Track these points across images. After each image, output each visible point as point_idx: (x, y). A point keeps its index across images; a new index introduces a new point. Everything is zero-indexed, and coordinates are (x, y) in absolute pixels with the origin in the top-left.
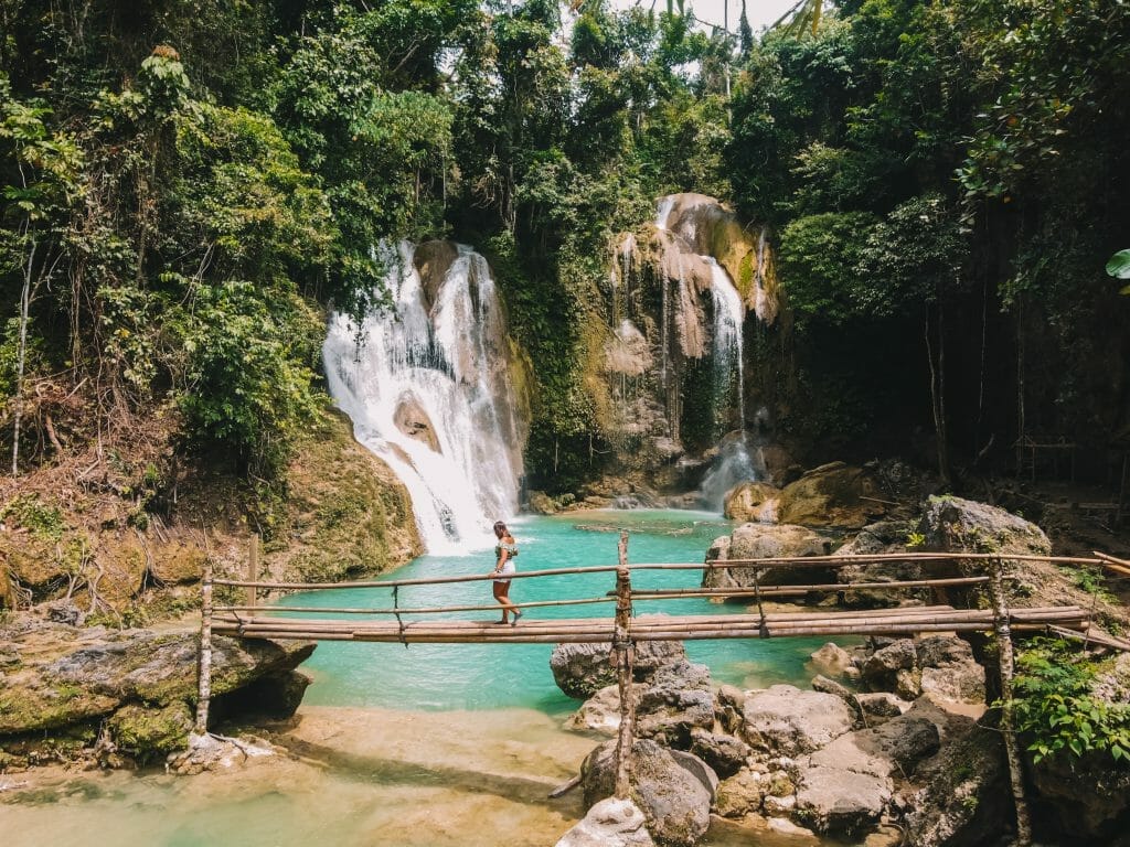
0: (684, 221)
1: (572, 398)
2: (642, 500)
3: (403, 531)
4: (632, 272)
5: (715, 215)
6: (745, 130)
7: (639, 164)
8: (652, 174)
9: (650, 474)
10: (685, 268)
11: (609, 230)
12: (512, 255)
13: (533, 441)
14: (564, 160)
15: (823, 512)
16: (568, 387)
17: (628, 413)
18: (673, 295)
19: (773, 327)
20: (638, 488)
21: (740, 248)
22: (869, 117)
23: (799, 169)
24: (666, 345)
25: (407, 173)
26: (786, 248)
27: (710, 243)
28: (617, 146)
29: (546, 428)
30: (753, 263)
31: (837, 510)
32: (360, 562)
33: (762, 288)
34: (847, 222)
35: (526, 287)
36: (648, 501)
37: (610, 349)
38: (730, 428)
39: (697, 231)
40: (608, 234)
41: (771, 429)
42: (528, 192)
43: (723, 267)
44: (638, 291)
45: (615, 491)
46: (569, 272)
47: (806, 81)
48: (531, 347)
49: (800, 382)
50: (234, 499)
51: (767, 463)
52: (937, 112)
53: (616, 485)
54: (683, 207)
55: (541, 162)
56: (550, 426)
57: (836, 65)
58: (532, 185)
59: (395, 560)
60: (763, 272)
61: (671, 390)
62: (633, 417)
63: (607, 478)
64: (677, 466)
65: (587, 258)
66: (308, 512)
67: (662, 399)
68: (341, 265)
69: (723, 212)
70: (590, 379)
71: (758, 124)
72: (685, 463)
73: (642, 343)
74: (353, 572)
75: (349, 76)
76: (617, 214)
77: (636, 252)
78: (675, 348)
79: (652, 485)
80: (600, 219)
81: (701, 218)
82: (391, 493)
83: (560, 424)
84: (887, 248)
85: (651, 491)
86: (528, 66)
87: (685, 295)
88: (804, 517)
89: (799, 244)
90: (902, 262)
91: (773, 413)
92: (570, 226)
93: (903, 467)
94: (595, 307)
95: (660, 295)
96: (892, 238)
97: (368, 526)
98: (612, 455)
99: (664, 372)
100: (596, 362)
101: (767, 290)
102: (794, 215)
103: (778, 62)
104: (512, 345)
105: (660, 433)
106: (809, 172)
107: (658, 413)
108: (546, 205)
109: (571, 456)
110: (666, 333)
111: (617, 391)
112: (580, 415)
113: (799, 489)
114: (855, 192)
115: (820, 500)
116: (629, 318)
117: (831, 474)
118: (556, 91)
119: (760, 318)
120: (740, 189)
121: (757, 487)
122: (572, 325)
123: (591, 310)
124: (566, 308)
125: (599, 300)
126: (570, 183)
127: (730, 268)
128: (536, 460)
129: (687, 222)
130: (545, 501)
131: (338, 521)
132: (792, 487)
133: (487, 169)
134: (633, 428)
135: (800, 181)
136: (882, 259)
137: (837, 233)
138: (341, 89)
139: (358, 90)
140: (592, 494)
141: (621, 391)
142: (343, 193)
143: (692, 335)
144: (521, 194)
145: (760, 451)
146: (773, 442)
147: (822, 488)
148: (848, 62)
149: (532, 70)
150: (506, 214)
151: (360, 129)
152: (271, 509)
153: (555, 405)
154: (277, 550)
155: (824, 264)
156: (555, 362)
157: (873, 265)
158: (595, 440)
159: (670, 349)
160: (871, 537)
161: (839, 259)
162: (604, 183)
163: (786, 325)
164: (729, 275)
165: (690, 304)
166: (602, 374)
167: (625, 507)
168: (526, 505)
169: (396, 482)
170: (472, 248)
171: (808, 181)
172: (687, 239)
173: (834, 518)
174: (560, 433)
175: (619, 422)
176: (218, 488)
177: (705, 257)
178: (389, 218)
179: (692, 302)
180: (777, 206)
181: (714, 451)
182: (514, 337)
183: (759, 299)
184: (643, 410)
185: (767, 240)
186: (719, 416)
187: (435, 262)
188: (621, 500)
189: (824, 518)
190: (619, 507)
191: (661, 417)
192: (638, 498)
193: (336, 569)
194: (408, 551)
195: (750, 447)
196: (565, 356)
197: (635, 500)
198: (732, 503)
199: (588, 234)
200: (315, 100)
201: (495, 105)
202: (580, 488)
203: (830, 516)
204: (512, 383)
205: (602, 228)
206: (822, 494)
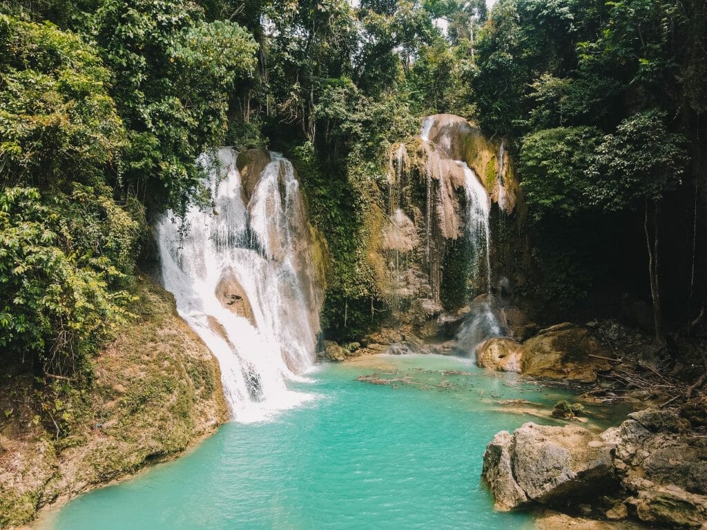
0: (443, 134)
1: (358, 270)
2: (412, 347)
3: (210, 402)
4: (403, 173)
5: (465, 130)
6: (490, 65)
7: (408, 92)
8: (417, 100)
9: (417, 328)
10: (444, 170)
11: (387, 141)
12: (312, 160)
13: (328, 303)
14: (352, 85)
15: (559, 366)
16: (355, 261)
17: (401, 281)
18: (435, 189)
19: (511, 216)
20: (408, 338)
21: (486, 155)
22: (596, 49)
23: (532, 94)
24: (429, 229)
25: (222, 93)
26: (527, 155)
27: (463, 151)
28: (393, 76)
29: (338, 294)
30: (496, 167)
31: (570, 365)
32: (161, 447)
33: (503, 186)
34: (576, 135)
35: (322, 184)
36: (415, 347)
37: (387, 231)
38: (479, 292)
39: (452, 142)
40: (386, 143)
41: (510, 294)
42: (323, 110)
43: (473, 169)
44: (408, 187)
45: (390, 339)
46: (356, 173)
47: (538, 26)
48: (326, 231)
49: (532, 258)
50: (28, 399)
51: (508, 321)
52: (656, 44)
53: (391, 335)
54: (441, 125)
55: (334, 87)
56: (341, 292)
57: (561, 14)
58: (326, 105)
59: (200, 433)
60: (504, 173)
61: (433, 263)
62: (405, 283)
63: (384, 330)
64: (438, 321)
65: (370, 163)
66: (113, 400)
67: (426, 269)
68: (159, 169)
69: (471, 127)
70: (372, 255)
71: (500, 59)
72: (444, 319)
73: (411, 227)
74: (153, 458)
75: (166, 6)
76: (393, 128)
77: (407, 158)
78: (436, 231)
79: (419, 335)
80: (380, 132)
81: (454, 132)
82: (200, 369)
83: (348, 291)
84: (616, 155)
85: (418, 340)
86: (323, 10)
87: (444, 191)
88: (544, 370)
89: (538, 151)
90: (631, 167)
91: (513, 281)
92: (356, 137)
93: (619, 328)
94: (375, 200)
95: (425, 190)
96: (620, 147)
97: (172, 409)
98: (389, 312)
99: (428, 249)
100: (376, 242)
101: (507, 187)
102: (528, 130)
103: (517, 12)
104: (312, 229)
105: (425, 296)
106: (540, 96)
107: (424, 281)
108: (337, 121)
109: (357, 314)
110: (429, 220)
111: (392, 263)
112: (364, 283)
113: (537, 345)
114: (581, 111)
115: (555, 356)
116: (401, 208)
117: (563, 333)
118: (345, 30)
119: (502, 209)
120: (484, 110)
121: (503, 342)
122: (358, 213)
123: (372, 202)
124: (353, 201)
125: (378, 194)
126: (357, 104)
127: (478, 170)
128: (330, 318)
129: (444, 136)
130: (337, 349)
131: (142, 406)
132: (531, 343)
133: (292, 93)
134: (405, 292)
135: (532, 103)
136: (613, 164)
137: (568, 143)
138: (159, 18)
139: (174, 19)
140: (373, 342)
141: (396, 264)
142: (163, 108)
143: (450, 221)
144: (318, 112)
145: (502, 311)
146: (512, 304)
147: (556, 345)
148: (571, 11)
149: (327, 14)
150: (308, 129)
151: (176, 52)
152: (69, 405)
153: (345, 276)
154: (74, 446)
155: (558, 168)
156: (345, 243)
157: (603, 168)
158: (375, 301)
159: (432, 231)
160: (639, 425)
161: (569, 164)
162: (383, 104)
163: (522, 214)
164: (477, 175)
165: (448, 199)
166: (381, 251)
167: (398, 353)
168: (322, 353)
169: (207, 358)
170: (281, 155)
171: (540, 103)
172: (444, 148)
173: (568, 372)
174: (348, 297)
175: (393, 288)
176: (9, 391)
177: (458, 162)
178: (205, 130)
179: (450, 196)
180: (514, 123)
181: (466, 309)
182: (313, 223)
183: (501, 194)
184: (412, 278)
185: (506, 149)
186: (470, 284)
187: (253, 165)
188: (395, 347)
189: (561, 372)
190: (394, 353)
191: (426, 283)
192: (408, 345)
193: (134, 459)
194: (213, 422)
195: (495, 309)
196: (352, 238)
197: (405, 347)
198: (482, 354)
199: (370, 144)
200: (133, 25)
201: (299, 43)
202: (363, 338)
203: (565, 370)
204: (311, 259)
205: (382, 139)
206: (557, 351)
